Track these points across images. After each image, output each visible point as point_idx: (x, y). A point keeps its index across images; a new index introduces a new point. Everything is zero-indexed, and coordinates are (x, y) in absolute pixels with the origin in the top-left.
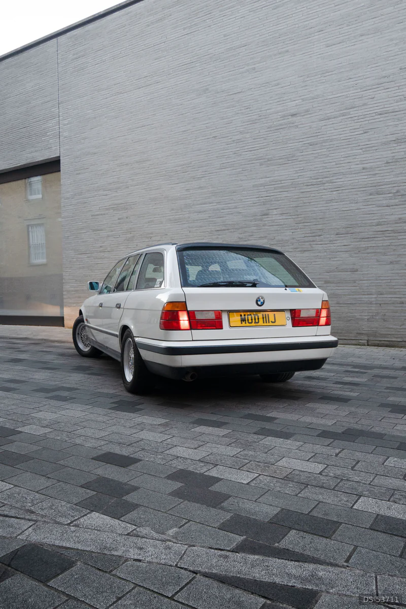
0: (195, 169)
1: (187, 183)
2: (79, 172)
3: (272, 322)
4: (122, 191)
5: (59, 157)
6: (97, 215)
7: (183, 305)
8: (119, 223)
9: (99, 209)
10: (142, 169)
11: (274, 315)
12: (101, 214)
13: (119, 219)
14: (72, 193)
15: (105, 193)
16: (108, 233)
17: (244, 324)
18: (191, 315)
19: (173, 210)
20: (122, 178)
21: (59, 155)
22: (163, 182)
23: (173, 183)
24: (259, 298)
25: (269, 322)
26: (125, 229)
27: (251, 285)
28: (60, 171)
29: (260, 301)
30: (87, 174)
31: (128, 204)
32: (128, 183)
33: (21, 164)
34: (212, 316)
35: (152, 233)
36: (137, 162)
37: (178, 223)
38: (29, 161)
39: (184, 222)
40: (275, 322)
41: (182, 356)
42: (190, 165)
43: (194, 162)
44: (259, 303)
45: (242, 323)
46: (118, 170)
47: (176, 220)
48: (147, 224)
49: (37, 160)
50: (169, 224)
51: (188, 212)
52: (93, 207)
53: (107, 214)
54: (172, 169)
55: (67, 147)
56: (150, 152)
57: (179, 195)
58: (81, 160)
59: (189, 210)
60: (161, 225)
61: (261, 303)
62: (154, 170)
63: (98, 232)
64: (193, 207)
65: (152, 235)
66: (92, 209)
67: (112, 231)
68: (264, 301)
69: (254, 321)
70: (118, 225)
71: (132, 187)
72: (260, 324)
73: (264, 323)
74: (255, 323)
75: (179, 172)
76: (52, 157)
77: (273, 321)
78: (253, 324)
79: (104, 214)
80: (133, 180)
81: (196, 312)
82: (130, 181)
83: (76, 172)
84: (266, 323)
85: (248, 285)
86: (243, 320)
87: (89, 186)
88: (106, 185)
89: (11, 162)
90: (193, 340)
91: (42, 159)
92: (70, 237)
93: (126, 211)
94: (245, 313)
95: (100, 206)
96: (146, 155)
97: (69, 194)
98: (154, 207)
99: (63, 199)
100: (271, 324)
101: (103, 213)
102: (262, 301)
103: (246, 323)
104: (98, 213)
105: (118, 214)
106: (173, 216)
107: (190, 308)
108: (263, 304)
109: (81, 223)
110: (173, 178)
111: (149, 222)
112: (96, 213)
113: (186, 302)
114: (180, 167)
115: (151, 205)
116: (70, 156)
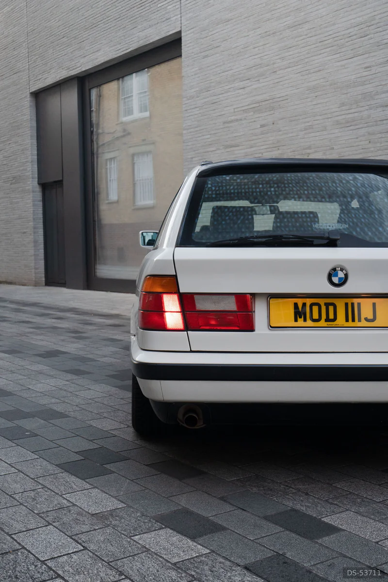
0: (380, 29)
1: (367, 55)
2: (207, 53)
3: (367, 320)
4: (266, 80)
5: (180, 32)
6: (231, 122)
7: (170, 283)
8: (262, 134)
9: (234, 112)
10: (296, 39)
11: (374, 305)
12: (237, 120)
13: (262, 126)
14: (197, 89)
15: (242, 84)
16: (246, 150)
17: (300, 322)
18: (187, 301)
19: (343, 104)
20: (266, 57)
21: (179, 30)
22: (329, 58)
23: (344, 58)
24: (334, 269)
25: (360, 320)
26: (271, 142)
27: (325, 242)
28: (181, 56)
29: (336, 275)
30: (218, 55)
31: (275, 100)
32: (275, 66)
33: (129, 50)
34: (231, 305)
35: (309, 148)
36: (289, 28)
37: (351, 128)
38: (142, 43)
39: (361, 126)
40: (373, 320)
41: (162, 382)
42: (373, 23)
43: (379, 16)
44: (335, 280)
45: (296, 320)
46: (261, 44)
47: (348, 122)
48: (303, 132)
49: (151, 41)
50: (337, 131)
51: (367, 107)
52: (225, 109)
53: (245, 119)
54: (343, 33)
55: (191, 14)
56: (309, 7)
57: (353, 77)
58: (210, 34)
59: (369, 103)
60: (325, 133)
61: (340, 279)
62: (315, 38)
63: (232, 149)
64: (377, 97)
65: (308, 151)
66: (223, 113)
67: (251, 147)
68: (346, 276)
69: (324, 316)
70: (260, 137)
71: (281, 72)
72: (338, 322)
73: (347, 320)
74: (327, 320)
75: (355, 37)
76: (171, 33)
77: (371, 317)
78: (322, 323)
79: (241, 120)
80: (283, 59)
81: (195, 297)
82: (279, 61)
83: (202, 54)
84: (353, 320)
85: (316, 242)
86: (299, 314)
87: (221, 75)
88: (245, 71)
89: (119, 47)
90: (191, 351)
91: (157, 38)
92: (194, 159)
93: (272, 112)
94: (304, 300)
95: (235, 107)
96: (302, 14)
97: (193, 90)
98: (314, 103)
99: (185, 99)
100: (364, 323)
101: (239, 117)
102: (341, 275)
103: (305, 320)
104: (233, 118)
105: (260, 119)
106: (343, 117)
107: (185, 287)
108: (343, 282)
109: (209, 136)
110: (343, 50)
111: (305, 129)
112: (229, 119)
113: (176, 276)
114: (356, 28)
115: (309, 100)
116: (194, 29)
